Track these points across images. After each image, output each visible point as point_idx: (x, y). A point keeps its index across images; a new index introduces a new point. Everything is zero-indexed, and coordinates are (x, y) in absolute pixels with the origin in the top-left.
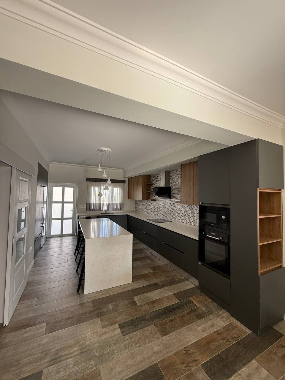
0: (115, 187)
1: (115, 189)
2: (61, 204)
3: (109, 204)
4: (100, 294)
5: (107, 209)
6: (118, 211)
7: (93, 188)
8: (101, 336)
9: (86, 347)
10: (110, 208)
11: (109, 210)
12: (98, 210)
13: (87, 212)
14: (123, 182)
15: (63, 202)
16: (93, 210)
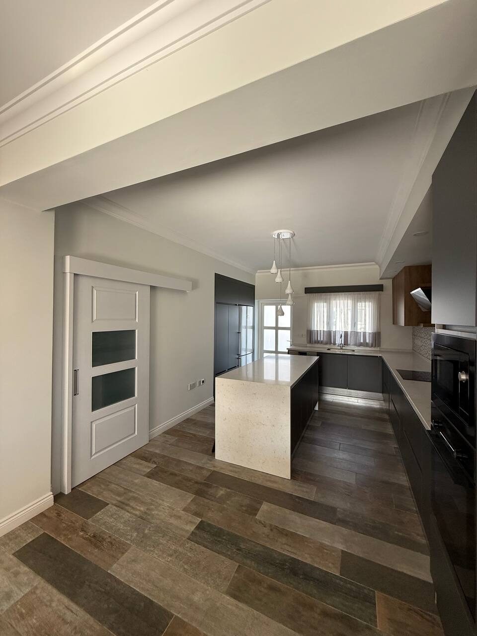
0: (359, 300)
1: (359, 304)
2: (274, 331)
3: (346, 333)
4: (231, 468)
5: (343, 343)
6: (368, 349)
7: (316, 304)
8: (171, 516)
9: (149, 515)
10: (350, 340)
11: (348, 345)
12: (326, 344)
13: (308, 345)
14: (378, 288)
15: (277, 328)
16: (318, 342)
